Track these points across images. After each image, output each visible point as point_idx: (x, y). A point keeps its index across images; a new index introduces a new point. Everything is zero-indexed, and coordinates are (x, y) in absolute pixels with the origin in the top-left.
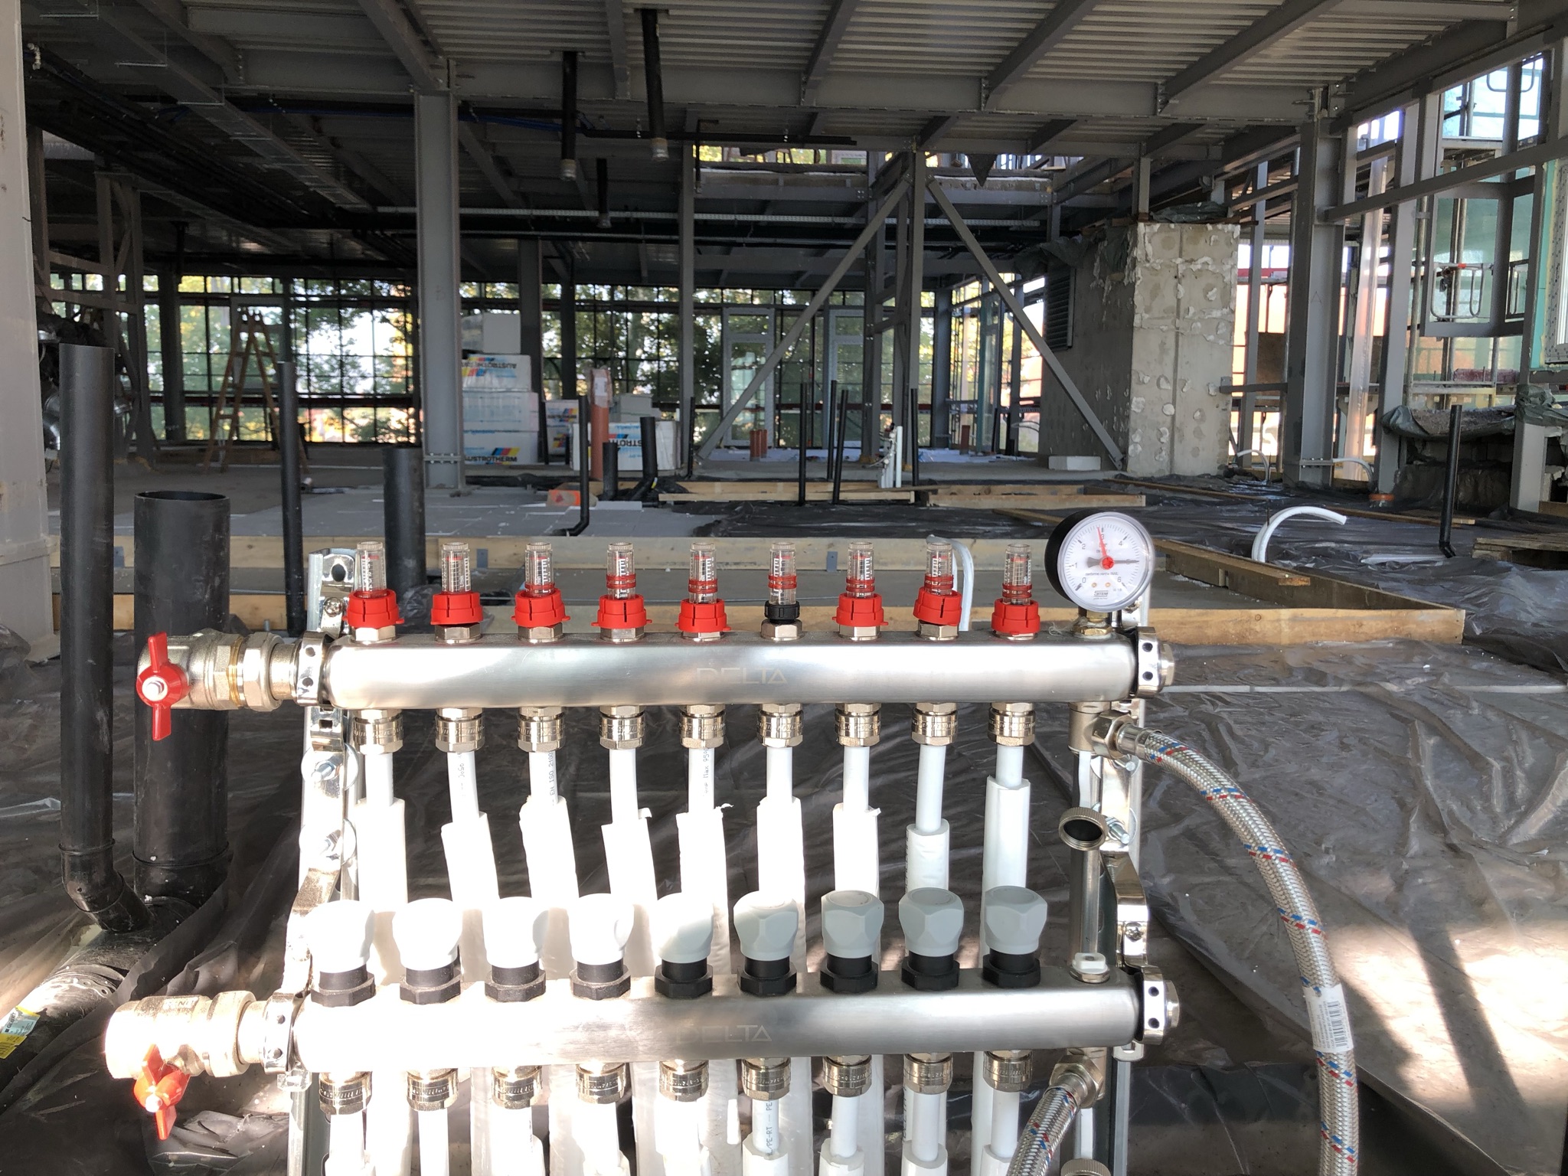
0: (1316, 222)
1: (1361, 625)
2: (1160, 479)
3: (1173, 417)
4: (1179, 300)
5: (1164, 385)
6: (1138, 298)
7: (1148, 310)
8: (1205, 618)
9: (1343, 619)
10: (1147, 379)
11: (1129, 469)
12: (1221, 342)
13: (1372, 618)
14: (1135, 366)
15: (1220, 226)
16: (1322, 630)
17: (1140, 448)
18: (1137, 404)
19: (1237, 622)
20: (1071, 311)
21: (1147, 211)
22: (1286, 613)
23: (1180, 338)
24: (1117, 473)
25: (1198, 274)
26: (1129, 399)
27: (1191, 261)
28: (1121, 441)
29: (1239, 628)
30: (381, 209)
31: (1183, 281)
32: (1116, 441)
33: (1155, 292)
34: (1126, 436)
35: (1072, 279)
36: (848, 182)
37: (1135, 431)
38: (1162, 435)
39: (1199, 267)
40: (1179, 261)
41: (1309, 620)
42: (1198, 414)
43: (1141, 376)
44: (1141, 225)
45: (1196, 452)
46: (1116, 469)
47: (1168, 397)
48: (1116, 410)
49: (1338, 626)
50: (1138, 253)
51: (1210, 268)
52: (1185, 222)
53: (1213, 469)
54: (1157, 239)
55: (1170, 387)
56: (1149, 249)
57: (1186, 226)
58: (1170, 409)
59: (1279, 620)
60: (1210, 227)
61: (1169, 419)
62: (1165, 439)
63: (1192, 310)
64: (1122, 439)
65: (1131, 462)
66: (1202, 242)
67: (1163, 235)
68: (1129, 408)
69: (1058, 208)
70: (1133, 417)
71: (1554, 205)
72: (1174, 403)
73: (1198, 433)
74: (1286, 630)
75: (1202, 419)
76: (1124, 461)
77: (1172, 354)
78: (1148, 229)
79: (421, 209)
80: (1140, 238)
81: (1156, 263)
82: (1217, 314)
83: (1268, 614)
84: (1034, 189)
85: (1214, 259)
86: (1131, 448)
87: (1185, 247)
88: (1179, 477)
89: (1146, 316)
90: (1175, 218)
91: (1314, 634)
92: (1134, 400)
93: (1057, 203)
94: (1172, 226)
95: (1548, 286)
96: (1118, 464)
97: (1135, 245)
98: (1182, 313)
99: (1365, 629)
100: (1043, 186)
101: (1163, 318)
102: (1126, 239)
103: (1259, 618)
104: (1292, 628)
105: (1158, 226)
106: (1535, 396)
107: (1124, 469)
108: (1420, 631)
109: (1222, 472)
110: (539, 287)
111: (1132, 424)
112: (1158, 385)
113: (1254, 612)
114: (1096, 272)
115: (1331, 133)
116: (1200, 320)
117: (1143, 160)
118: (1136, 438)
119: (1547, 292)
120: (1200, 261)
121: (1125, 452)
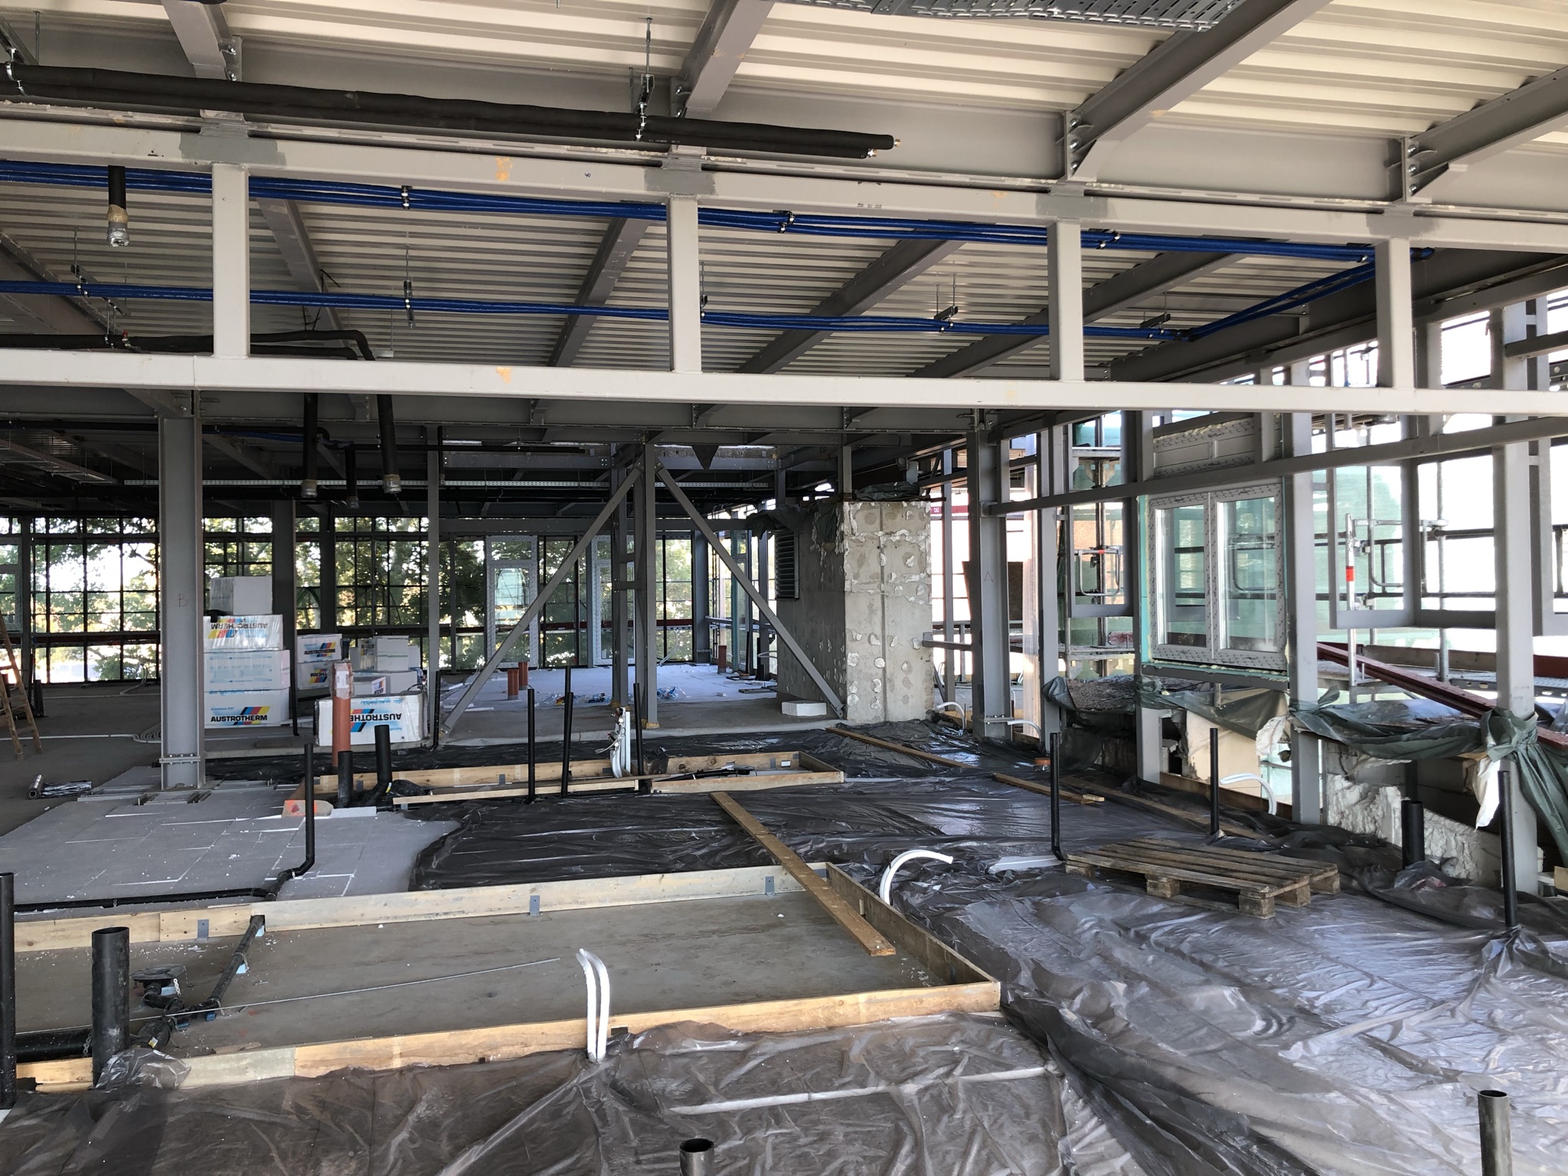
0: (982, 515)
1: (922, 1002)
2: (875, 726)
3: (884, 669)
4: (882, 567)
5: (874, 641)
6: (847, 567)
7: (856, 577)
8: (799, 1008)
9: (908, 998)
10: (859, 637)
11: (850, 716)
12: (921, 603)
13: (930, 995)
14: (848, 626)
15: (913, 503)
16: (892, 1008)
17: (857, 699)
18: (852, 659)
19: (825, 1008)
20: (796, 568)
21: (851, 491)
22: (862, 997)
23: (886, 600)
24: (838, 721)
25: (897, 544)
26: (845, 655)
27: (891, 534)
28: (841, 693)
29: (826, 1013)
30: (128, 483)
31: (885, 551)
32: (836, 692)
33: (861, 561)
34: (844, 686)
35: (796, 540)
36: (592, 451)
37: (852, 683)
38: (875, 686)
39: (898, 538)
40: (880, 533)
41: (882, 1001)
42: (905, 665)
43: (854, 634)
44: (846, 504)
45: (906, 699)
46: (838, 718)
47: (878, 651)
48: (833, 663)
49: (904, 1004)
50: (844, 527)
51: (907, 539)
52: (884, 500)
53: (922, 715)
54: (860, 516)
55: (879, 643)
56: (854, 524)
57: (885, 504)
58: (881, 663)
59: (857, 1004)
60: (905, 504)
61: (881, 671)
62: (879, 689)
63: (894, 576)
64: (840, 689)
65: (849, 711)
66: (899, 516)
67: (866, 512)
68: (845, 662)
69: (783, 473)
70: (849, 671)
71: (1147, 530)
72: (884, 657)
73: (907, 683)
74: (863, 1010)
75: (910, 670)
76: (844, 710)
77: (880, 613)
78: (852, 507)
79: (163, 483)
80: (846, 515)
81: (861, 536)
82: (915, 578)
83: (848, 999)
84: (761, 456)
85: (910, 531)
86: (849, 698)
87: (885, 522)
88: (891, 723)
89: (856, 582)
90: (875, 496)
91: (885, 1012)
92: (849, 655)
93: (782, 469)
94: (873, 504)
95: (1148, 595)
96: (839, 712)
97: (842, 521)
98: (885, 579)
99: (925, 1005)
100: (769, 453)
101: (869, 583)
102: (835, 514)
103: (842, 1003)
104: (868, 1009)
105: (861, 504)
106: (1147, 685)
107: (845, 718)
108: (967, 1002)
109: (929, 717)
110: (291, 521)
111: (849, 677)
112: (870, 642)
113: (838, 998)
114: (814, 537)
115: (989, 442)
116: (902, 584)
117: (845, 448)
118: (852, 689)
119: (1148, 599)
120: (898, 533)
121: (844, 702)
